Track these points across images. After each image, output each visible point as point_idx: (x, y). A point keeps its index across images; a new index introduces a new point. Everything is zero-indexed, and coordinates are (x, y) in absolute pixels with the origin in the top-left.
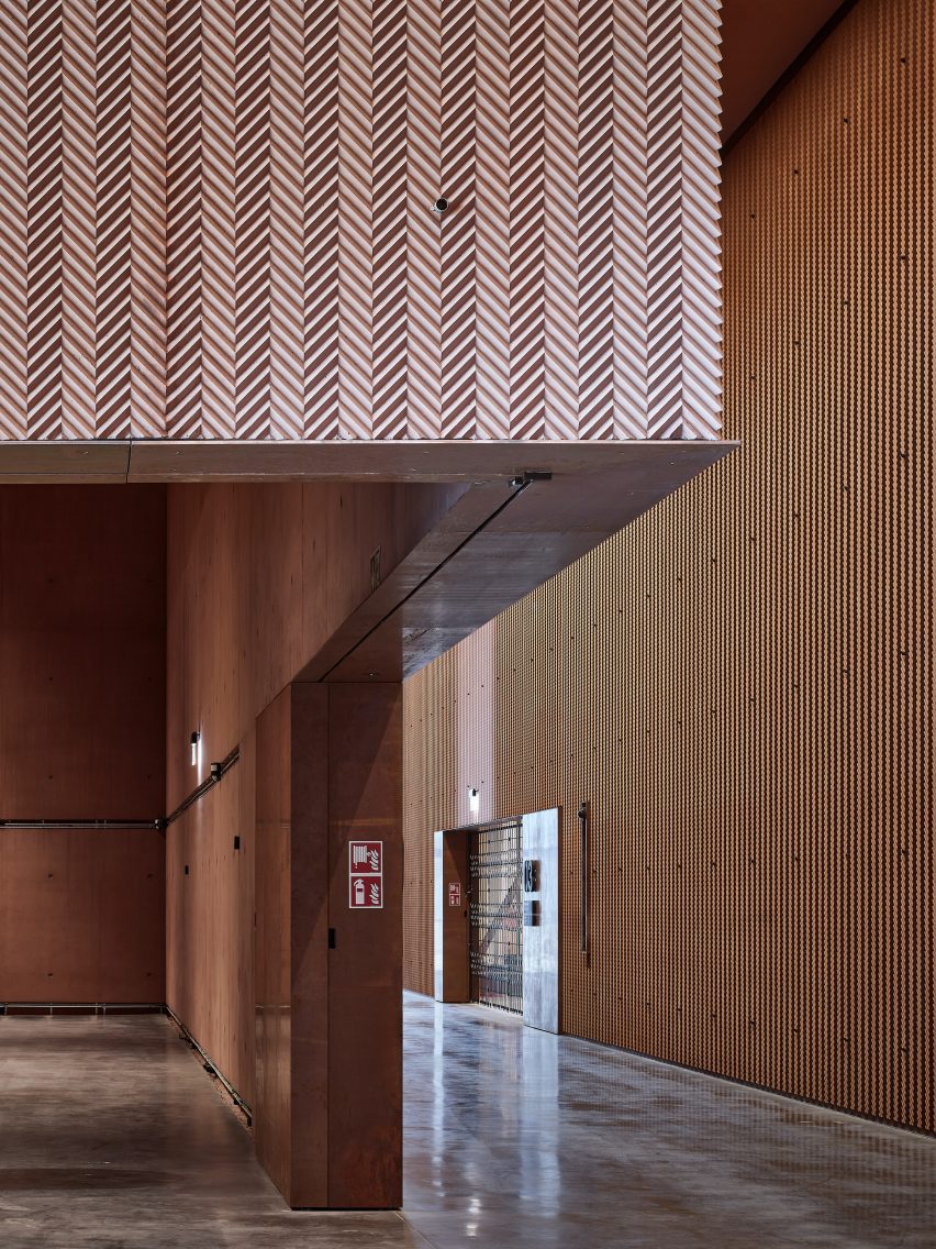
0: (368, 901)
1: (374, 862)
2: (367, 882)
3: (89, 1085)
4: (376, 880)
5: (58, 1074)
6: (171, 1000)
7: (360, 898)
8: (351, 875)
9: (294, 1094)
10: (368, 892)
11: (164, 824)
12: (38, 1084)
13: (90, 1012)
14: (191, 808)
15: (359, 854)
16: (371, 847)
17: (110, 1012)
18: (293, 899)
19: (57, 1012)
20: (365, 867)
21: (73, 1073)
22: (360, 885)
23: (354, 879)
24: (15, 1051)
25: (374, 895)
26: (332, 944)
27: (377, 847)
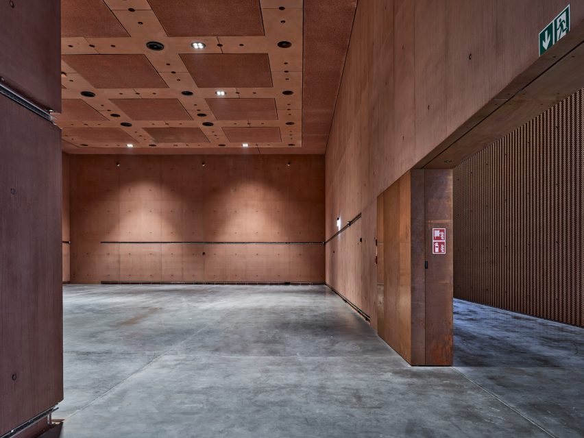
0: (440, 251)
1: (442, 236)
2: (440, 244)
3: (315, 305)
4: (443, 243)
5: (307, 301)
6: (327, 281)
7: (437, 250)
8: (433, 241)
9: (412, 323)
10: (440, 248)
11: (325, 243)
12: (303, 304)
13: (309, 284)
14: (336, 238)
15: (437, 233)
16: (441, 231)
17: (314, 284)
18: (412, 250)
19: (302, 284)
20: (439, 238)
21: (310, 301)
22: (437, 245)
23: (435, 243)
24: (294, 294)
25: (442, 249)
26: (426, 268)
27: (443, 231)
